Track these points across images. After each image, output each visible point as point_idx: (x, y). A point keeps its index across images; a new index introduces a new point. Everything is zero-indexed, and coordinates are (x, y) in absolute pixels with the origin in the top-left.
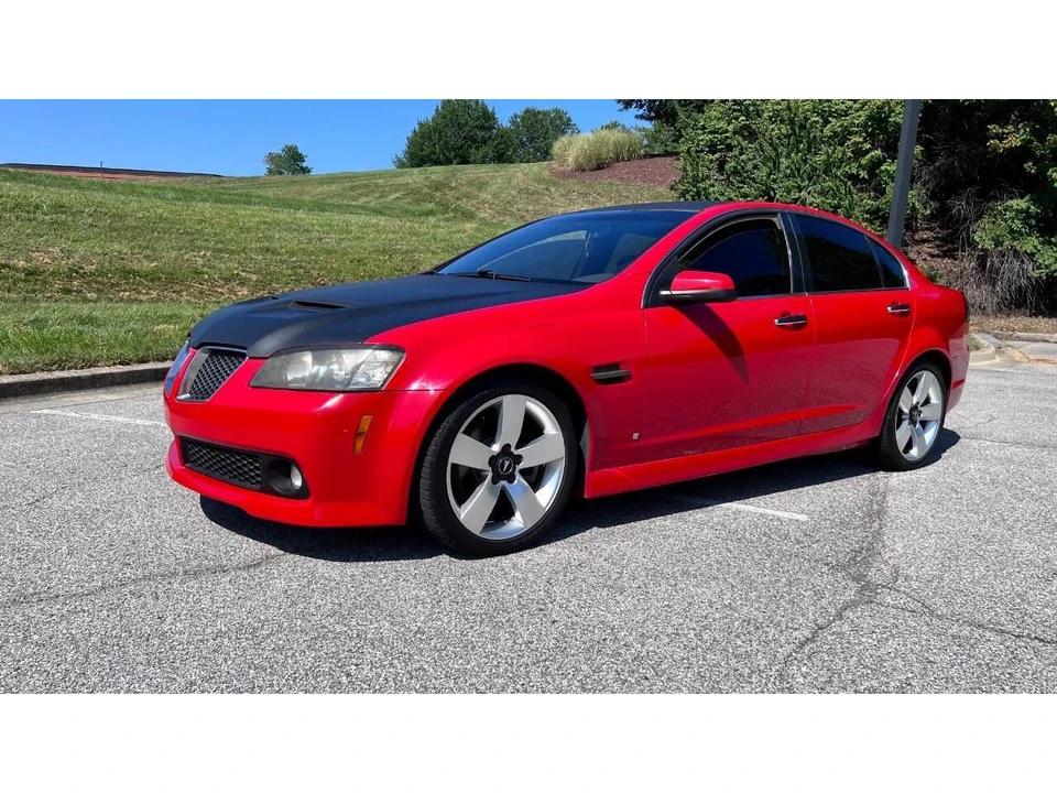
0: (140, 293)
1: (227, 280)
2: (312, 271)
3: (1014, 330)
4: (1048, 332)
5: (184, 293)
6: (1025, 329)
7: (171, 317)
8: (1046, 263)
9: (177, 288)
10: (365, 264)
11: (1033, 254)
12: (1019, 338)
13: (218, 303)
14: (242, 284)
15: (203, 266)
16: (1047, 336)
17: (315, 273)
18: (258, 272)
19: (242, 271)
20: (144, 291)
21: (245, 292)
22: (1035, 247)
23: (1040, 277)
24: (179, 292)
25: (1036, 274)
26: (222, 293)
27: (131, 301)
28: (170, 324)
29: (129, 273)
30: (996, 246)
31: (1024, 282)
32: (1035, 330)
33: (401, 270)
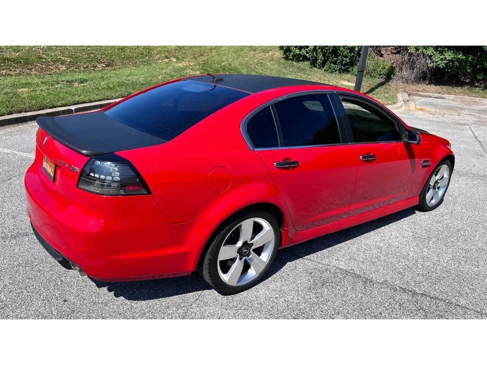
0: (11, 71)
1: (55, 62)
2: (98, 56)
3: (418, 91)
4: (432, 92)
5: (33, 70)
6: (423, 91)
7: (26, 84)
8: (436, 60)
9: (30, 67)
10: (125, 51)
11: (431, 56)
12: (420, 96)
13: (50, 74)
14: (62, 64)
15: (43, 54)
16: (431, 94)
17: (99, 57)
18: (71, 57)
19: (62, 56)
20: (13, 70)
21: (64, 68)
22: (432, 53)
23: (433, 67)
24: (30, 69)
25: (431, 65)
26: (52, 69)
27: (7, 75)
28: (26, 88)
29: (5, 60)
30: (416, 51)
31: (425, 69)
32: (428, 92)
33: (143, 54)
